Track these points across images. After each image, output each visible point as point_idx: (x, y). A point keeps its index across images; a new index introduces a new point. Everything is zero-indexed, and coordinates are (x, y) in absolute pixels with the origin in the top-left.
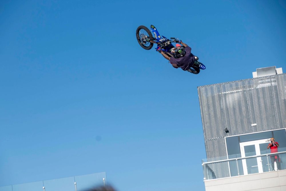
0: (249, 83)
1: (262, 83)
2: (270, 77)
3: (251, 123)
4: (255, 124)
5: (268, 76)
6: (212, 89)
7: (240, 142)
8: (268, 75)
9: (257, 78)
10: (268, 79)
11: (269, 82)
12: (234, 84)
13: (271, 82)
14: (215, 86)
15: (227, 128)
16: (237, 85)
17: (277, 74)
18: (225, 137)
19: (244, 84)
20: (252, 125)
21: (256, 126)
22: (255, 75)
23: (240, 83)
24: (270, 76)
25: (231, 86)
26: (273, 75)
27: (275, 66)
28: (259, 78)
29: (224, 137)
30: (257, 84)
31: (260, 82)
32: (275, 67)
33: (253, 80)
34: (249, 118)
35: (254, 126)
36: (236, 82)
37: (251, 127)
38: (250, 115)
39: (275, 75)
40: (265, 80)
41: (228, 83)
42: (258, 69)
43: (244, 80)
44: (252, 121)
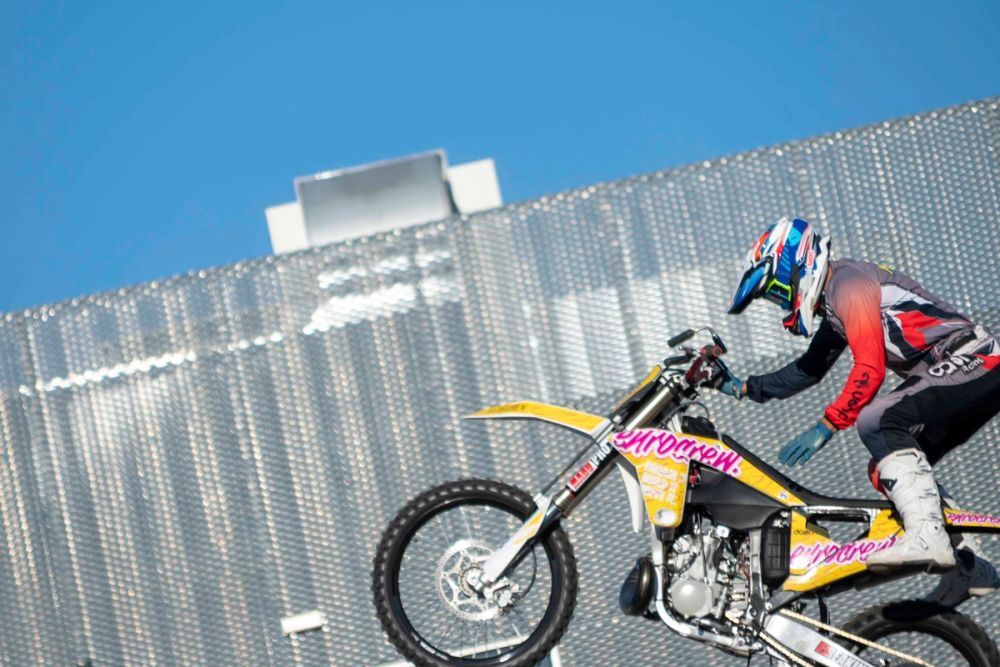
0: (246, 293)
1: (347, 289)
2: (408, 242)
3: (276, 612)
4: (312, 619)
5: (385, 234)
8: (385, 227)
9: (309, 252)
10: (390, 252)
11: (396, 278)
12: (125, 307)
13: (414, 276)
16: (150, 316)
17: (454, 209)
19: (201, 305)
20: (291, 624)
21: (318, 629)
22: (286, 225)
23: (173, 302)
24: (403, 231)
25: (106, 328)
26: (427, 226)
27: (441, 152)
28: (324, 248)
30: (309, 300)
31: (326, 280)
32: (439, 157)
33: (271, 267)
34: (260, 571)
35: (301, 633)
36: (145, 297)
37: (281, 639)
38: (263, 550)
39: (443, 221)
40: (366, 266)
41: (81, 303)
42: (306, 179)
43: (208, 275)
44: (285, 598)
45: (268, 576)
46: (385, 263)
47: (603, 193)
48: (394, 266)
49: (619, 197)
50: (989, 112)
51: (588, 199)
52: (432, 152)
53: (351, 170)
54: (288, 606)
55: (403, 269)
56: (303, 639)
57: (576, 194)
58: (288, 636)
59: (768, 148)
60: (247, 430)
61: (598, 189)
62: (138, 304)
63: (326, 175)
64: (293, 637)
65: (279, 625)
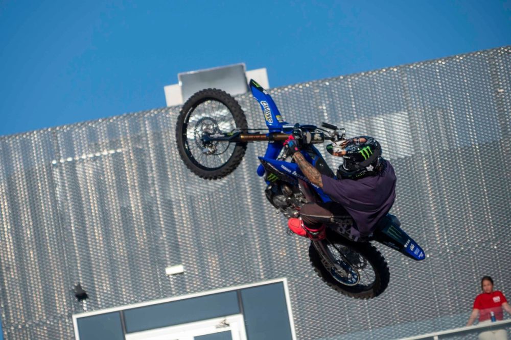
0: (155, 123)
3: (164, 265)
4: (179, 269)
6: (26, 148)
7: (128, 333)
12: (101, 127)
14: (35, 137)
15: (79, 284)
16: (112, 131)
18: (75, 317)
19: (135, 128)
20: (171, 270)
21: (182, 273)
23: (124, 125)
25: (92, 136)
26: (237, 96)
27: (244, 64)
29: (70, 316)
32: (242, 67)
33: (167, 112)
34: (157, 246)
35: (174, 275)
36: (111, 123)
37: (165, 277)
38: (159, 237)
39: (244, 95)
40: (209, 113)
41: (82, 124)
42: (183, 73)
43: (139, 114)
44: (168, 259)
45: (161, 249)
46: (218, 112)
47: (316, 84)
48: (222, 114)
49: (322, 87)
50: (489, 55)
51: (309, 87)
52: (239, 64)
53: (203, 70)
54: (169, 263)
55: (225, 115)
56: (175, 277)
57: (304, 85)
58: (168, 276)
59: (389, 68)
60: (154, 184)
61: (313, 83)
62: (107, 125)
63: (192, 72)
64: (171, 276)
65: (164, 271)
